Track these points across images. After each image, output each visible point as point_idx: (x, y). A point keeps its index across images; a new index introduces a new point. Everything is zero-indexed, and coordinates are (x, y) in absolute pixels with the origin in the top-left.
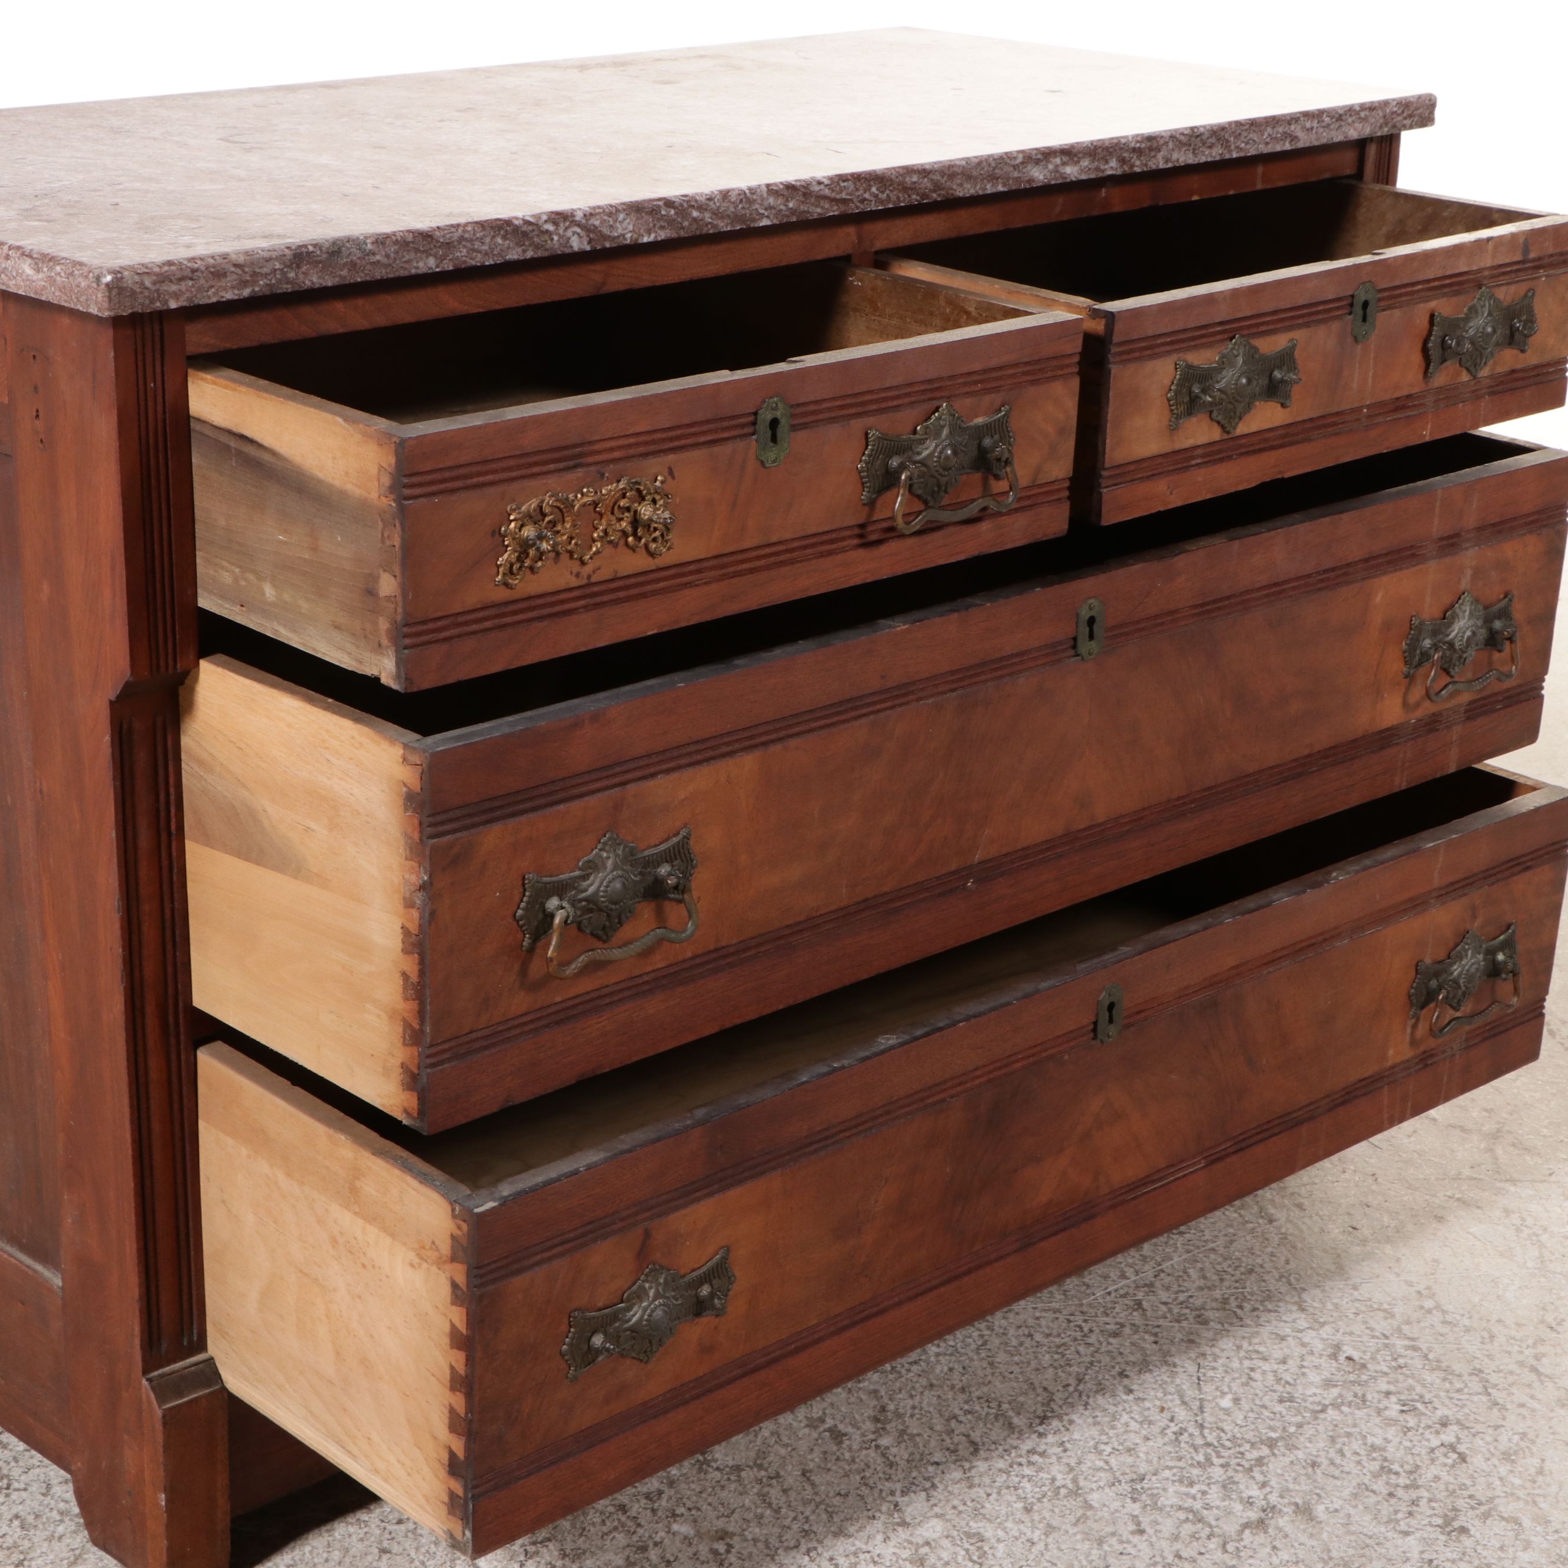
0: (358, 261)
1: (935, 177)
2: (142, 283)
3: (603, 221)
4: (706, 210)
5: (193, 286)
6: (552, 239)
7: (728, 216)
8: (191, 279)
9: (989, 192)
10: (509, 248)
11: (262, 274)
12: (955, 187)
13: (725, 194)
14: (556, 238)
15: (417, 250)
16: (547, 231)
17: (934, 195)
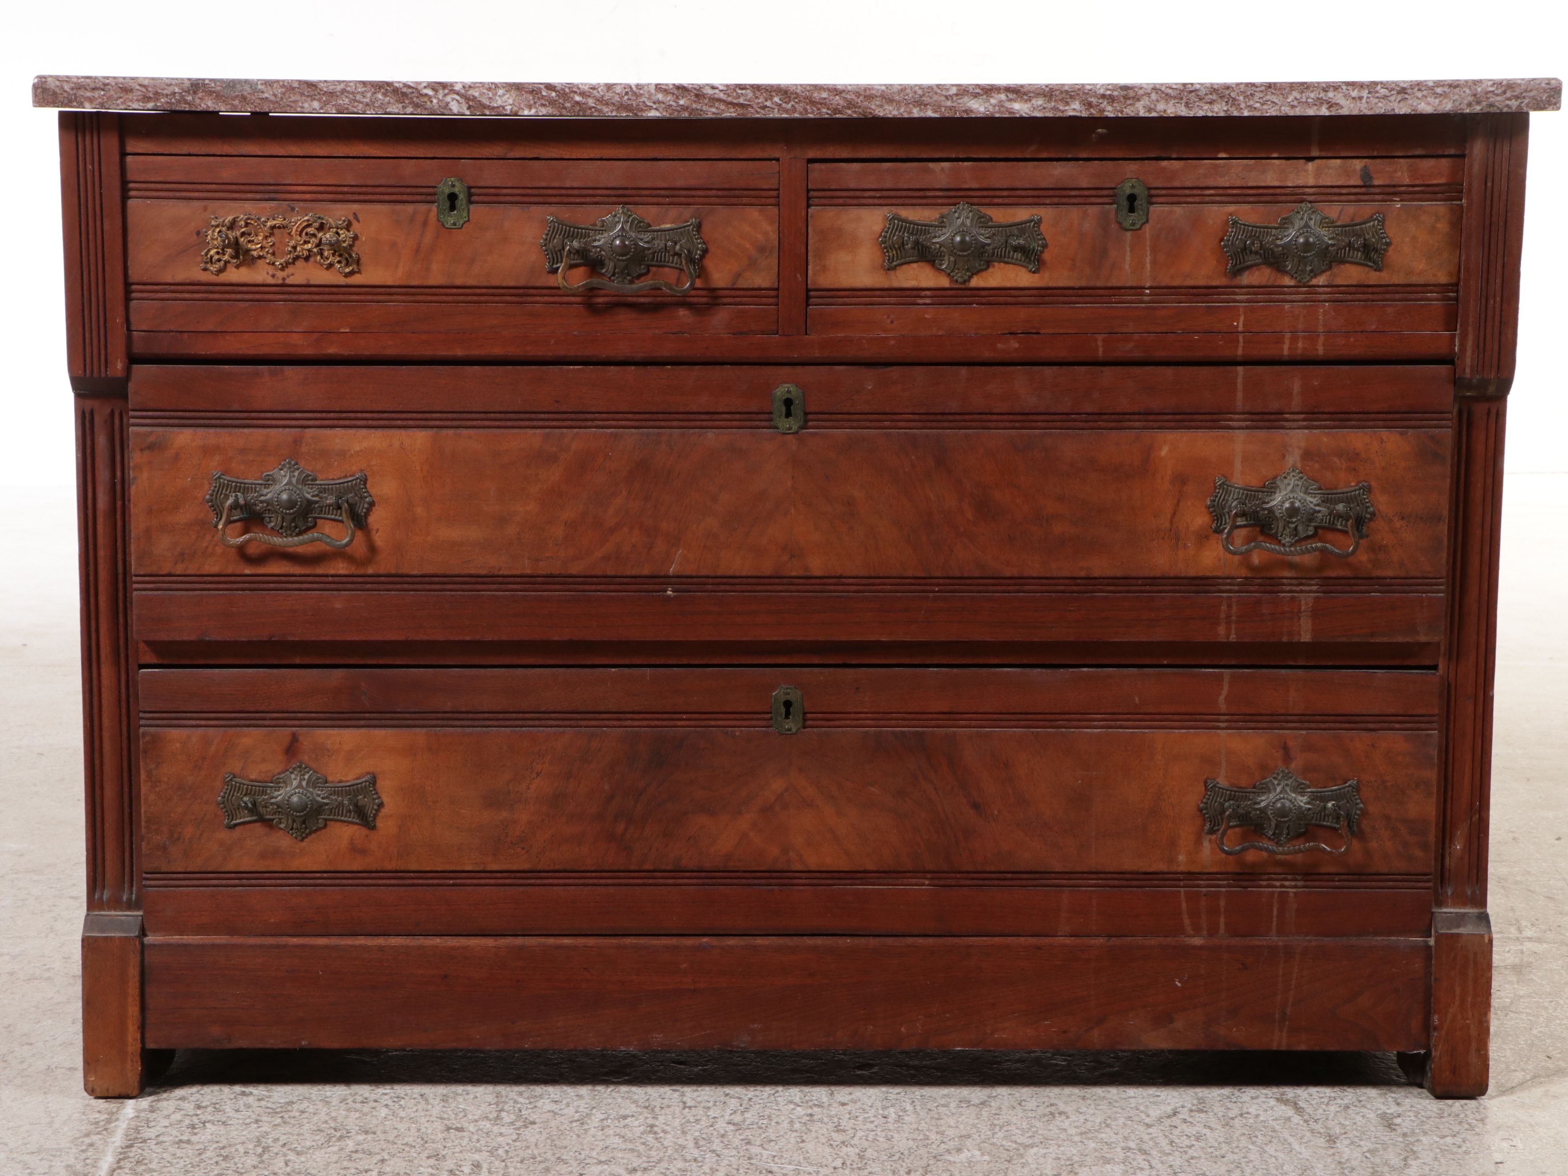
0: (248, 96)
1: (848, 97)
2: (62, 88)
3: (482, 94)
4: (589, 96)
5: (104, 95)
6: (432, 102)
7: (614, 104)
8: (103, 90)
9: (916, 115)
10: (389, 103)
11: (163, 94)
12: (873, 107)
13: (609, 87)
14: (435, 101)
15: (302, 94)
16: (426, 95)
17: (849, 112)
